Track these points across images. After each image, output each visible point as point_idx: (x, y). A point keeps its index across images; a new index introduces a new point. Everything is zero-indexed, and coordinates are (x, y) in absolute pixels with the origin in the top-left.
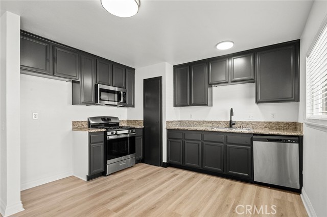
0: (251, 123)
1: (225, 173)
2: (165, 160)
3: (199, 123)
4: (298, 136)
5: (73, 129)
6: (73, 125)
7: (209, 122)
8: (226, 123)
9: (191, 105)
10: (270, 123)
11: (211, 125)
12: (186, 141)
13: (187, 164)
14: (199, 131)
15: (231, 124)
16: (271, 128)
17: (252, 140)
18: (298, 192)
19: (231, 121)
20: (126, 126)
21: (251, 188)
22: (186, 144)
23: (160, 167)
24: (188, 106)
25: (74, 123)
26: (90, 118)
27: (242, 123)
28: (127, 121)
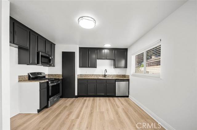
0: (112, 75)
1: (106, 95)
2: (76, 94)
3: (90, 75)
4: (128, 79)
5: (20, 81)
6: (19, 79)
7: (95, 75)
8: (103, 75)
9: (89, 67)
10: (118, 75)
11: (96, 76)
12: (88, 84)
13: (89, 94)
14: (95, 79)
15: (105, 76)
16: (118, 77)
17: (116, 81)
18: (128, 97)
19: (105, 74)
20: (48, 78)
21: (115, 98)
22: (88, 85)
23: (74, 98)
24: (87, 67)
25: (20, 77)
26: (30, 73)
27: (109, 75)
28: (49, 75)
